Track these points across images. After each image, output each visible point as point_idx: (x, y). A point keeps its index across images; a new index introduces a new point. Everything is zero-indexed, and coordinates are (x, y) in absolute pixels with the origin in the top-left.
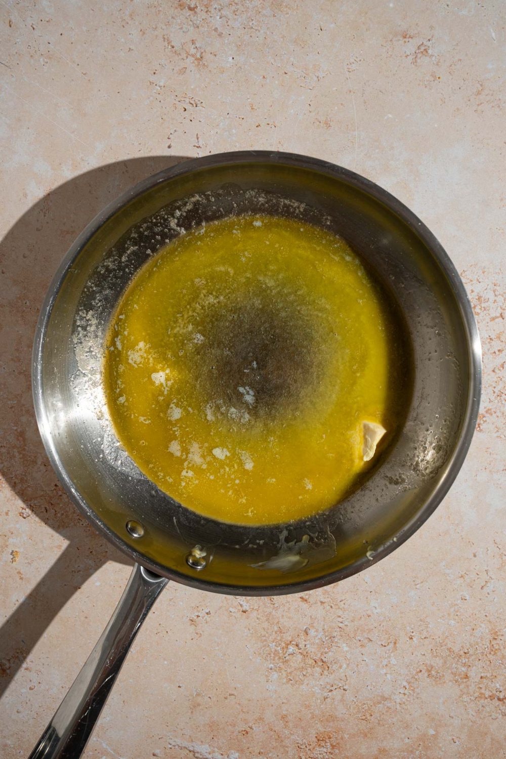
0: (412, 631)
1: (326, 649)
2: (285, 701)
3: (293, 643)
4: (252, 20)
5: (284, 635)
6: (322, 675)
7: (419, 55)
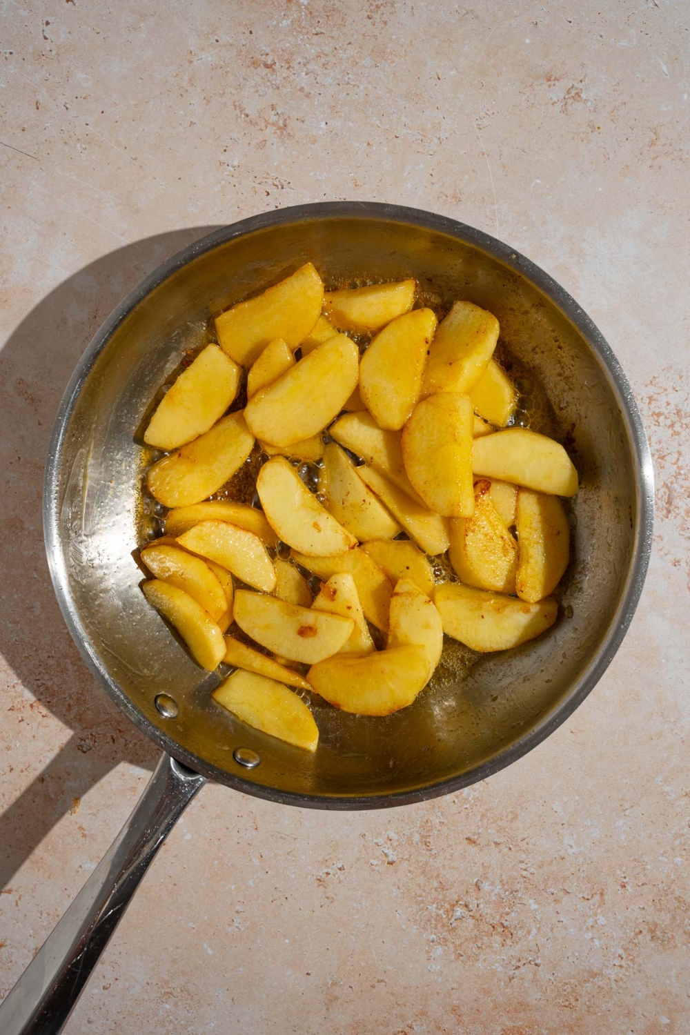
0: (623, 875)
1: (507, 909)
2: (455, 986)
3: (460, 902)
4: (348, 74)
5: (448, 892)
6: (503, 945)
7: (570, 101)
